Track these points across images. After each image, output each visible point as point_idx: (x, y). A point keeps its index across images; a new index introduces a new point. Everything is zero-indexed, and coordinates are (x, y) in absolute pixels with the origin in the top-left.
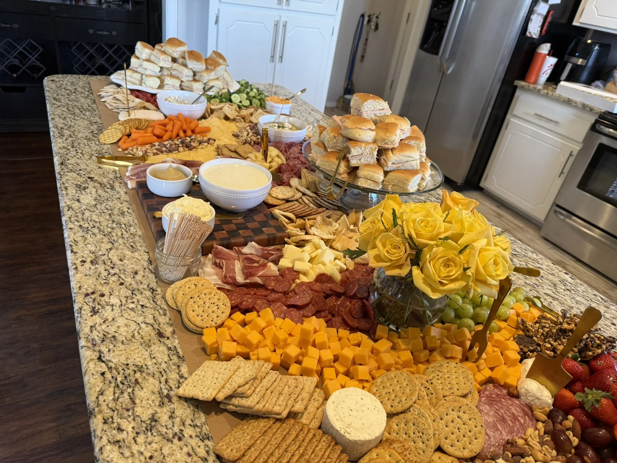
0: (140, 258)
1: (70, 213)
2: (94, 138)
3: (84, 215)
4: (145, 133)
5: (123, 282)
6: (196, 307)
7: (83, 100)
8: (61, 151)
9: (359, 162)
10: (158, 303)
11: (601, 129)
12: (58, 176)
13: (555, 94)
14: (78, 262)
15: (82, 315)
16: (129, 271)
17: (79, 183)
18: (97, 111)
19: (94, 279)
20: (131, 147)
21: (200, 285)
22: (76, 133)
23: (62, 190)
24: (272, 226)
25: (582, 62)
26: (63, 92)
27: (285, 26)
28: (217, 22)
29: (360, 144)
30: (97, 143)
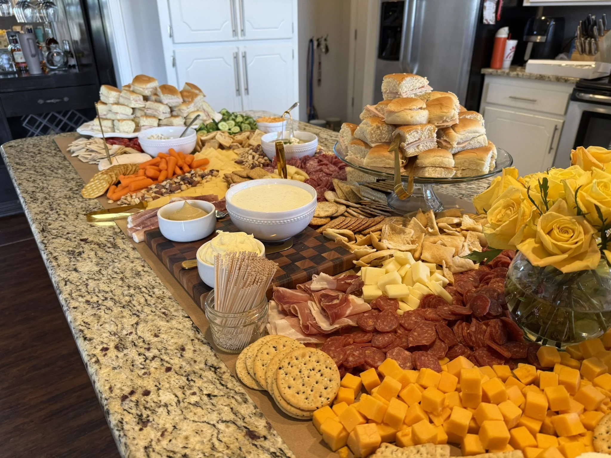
0: (180, 327)
1: (69, 288)
2: (75, 196)
3: (89, 287)
4: (136, 177)
5: (169, 366)
6: (292, 382)
7: (51, 159)
8: (39, 217)
9: (417, 150)
10: (230, 385)
11: (582, 96)
12: (41, 246)
13: (525, 74)
14: (98, 352)
15: (126, 432)
16: (172, 348)
17: (71, 249)
18: (70, 166)
19: (128, 371)
20: (124, 195)
21: (282, 347)
22: (52, 194)
23: (51, 262)
24: (331, 250)
25: (541, 39)
26: (26, 155)
27: (244, 57)
28: (174, 65)
29: (415, 127)
30: (81, 200)
